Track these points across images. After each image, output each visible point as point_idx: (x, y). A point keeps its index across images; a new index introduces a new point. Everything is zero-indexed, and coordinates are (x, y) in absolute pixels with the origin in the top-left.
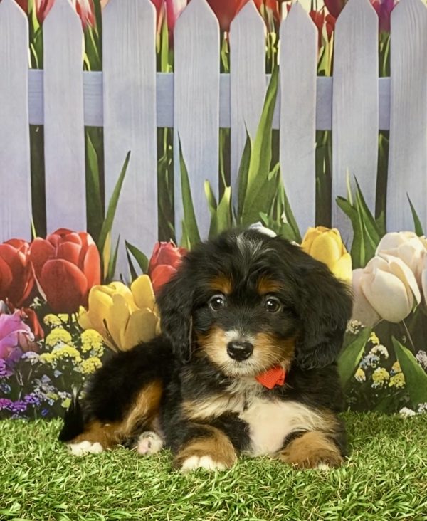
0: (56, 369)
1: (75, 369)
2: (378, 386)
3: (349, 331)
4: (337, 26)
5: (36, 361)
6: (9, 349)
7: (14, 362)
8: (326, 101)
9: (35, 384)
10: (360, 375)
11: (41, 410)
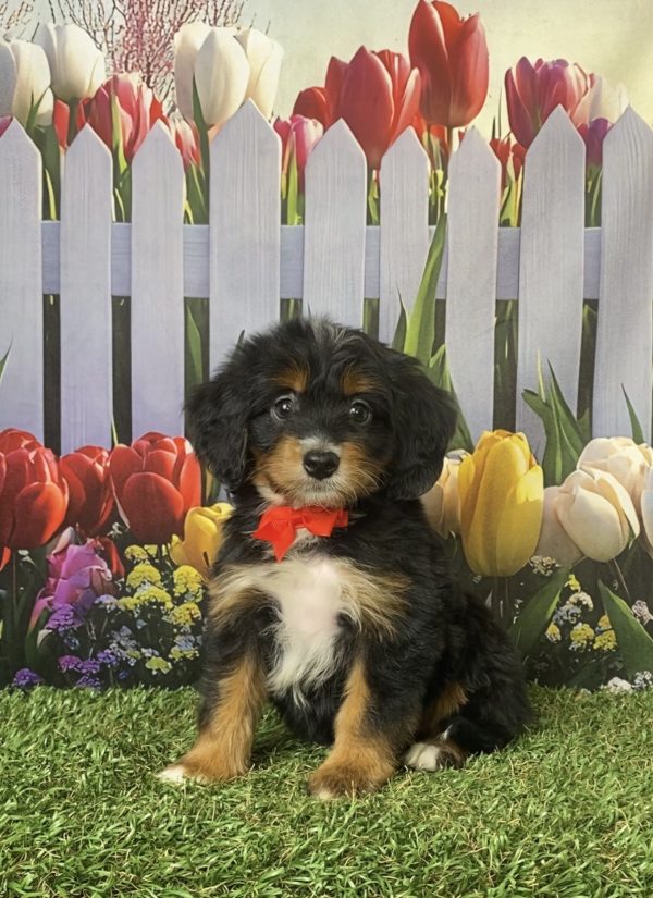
0: (138, 618)
1: (164, 618)
2: (578, 649)
3: (539, 572)
4: (528, 158)
5: (113, 607)
6: (78, 592)
7: (84, 609)
8: (511, 261)
9: (112, 638)
10: (553, 632)
11: (118, 672)
